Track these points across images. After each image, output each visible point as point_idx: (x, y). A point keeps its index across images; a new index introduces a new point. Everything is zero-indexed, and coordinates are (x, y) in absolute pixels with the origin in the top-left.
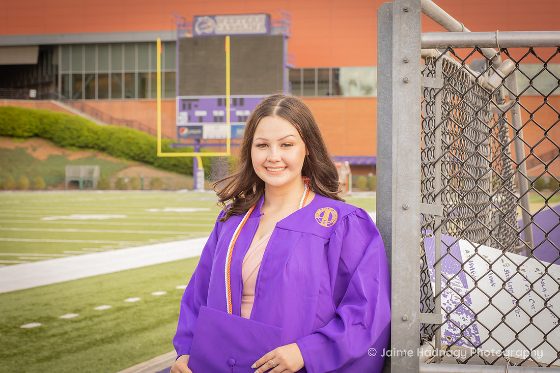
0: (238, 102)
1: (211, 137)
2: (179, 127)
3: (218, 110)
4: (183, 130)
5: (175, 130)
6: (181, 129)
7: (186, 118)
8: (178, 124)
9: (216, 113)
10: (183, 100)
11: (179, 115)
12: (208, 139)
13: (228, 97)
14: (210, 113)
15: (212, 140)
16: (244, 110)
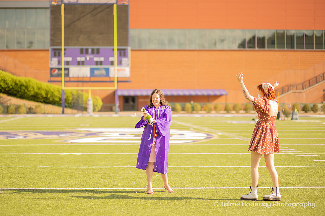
0: (95, 51)
1: (76, 76)
2: (52, 69)
3: (81, 57)
4: (54, 71)
5: (49, 71)
6: (53, 70)
7: (57, 62)
8: (50, 66)
9: (79, 59)
10: (54, 49)
11: (51, 60)
12: (73, 77)
13: (116, 47)
14: (74, 59)
15: (75, 78)
16: (100, 57)
